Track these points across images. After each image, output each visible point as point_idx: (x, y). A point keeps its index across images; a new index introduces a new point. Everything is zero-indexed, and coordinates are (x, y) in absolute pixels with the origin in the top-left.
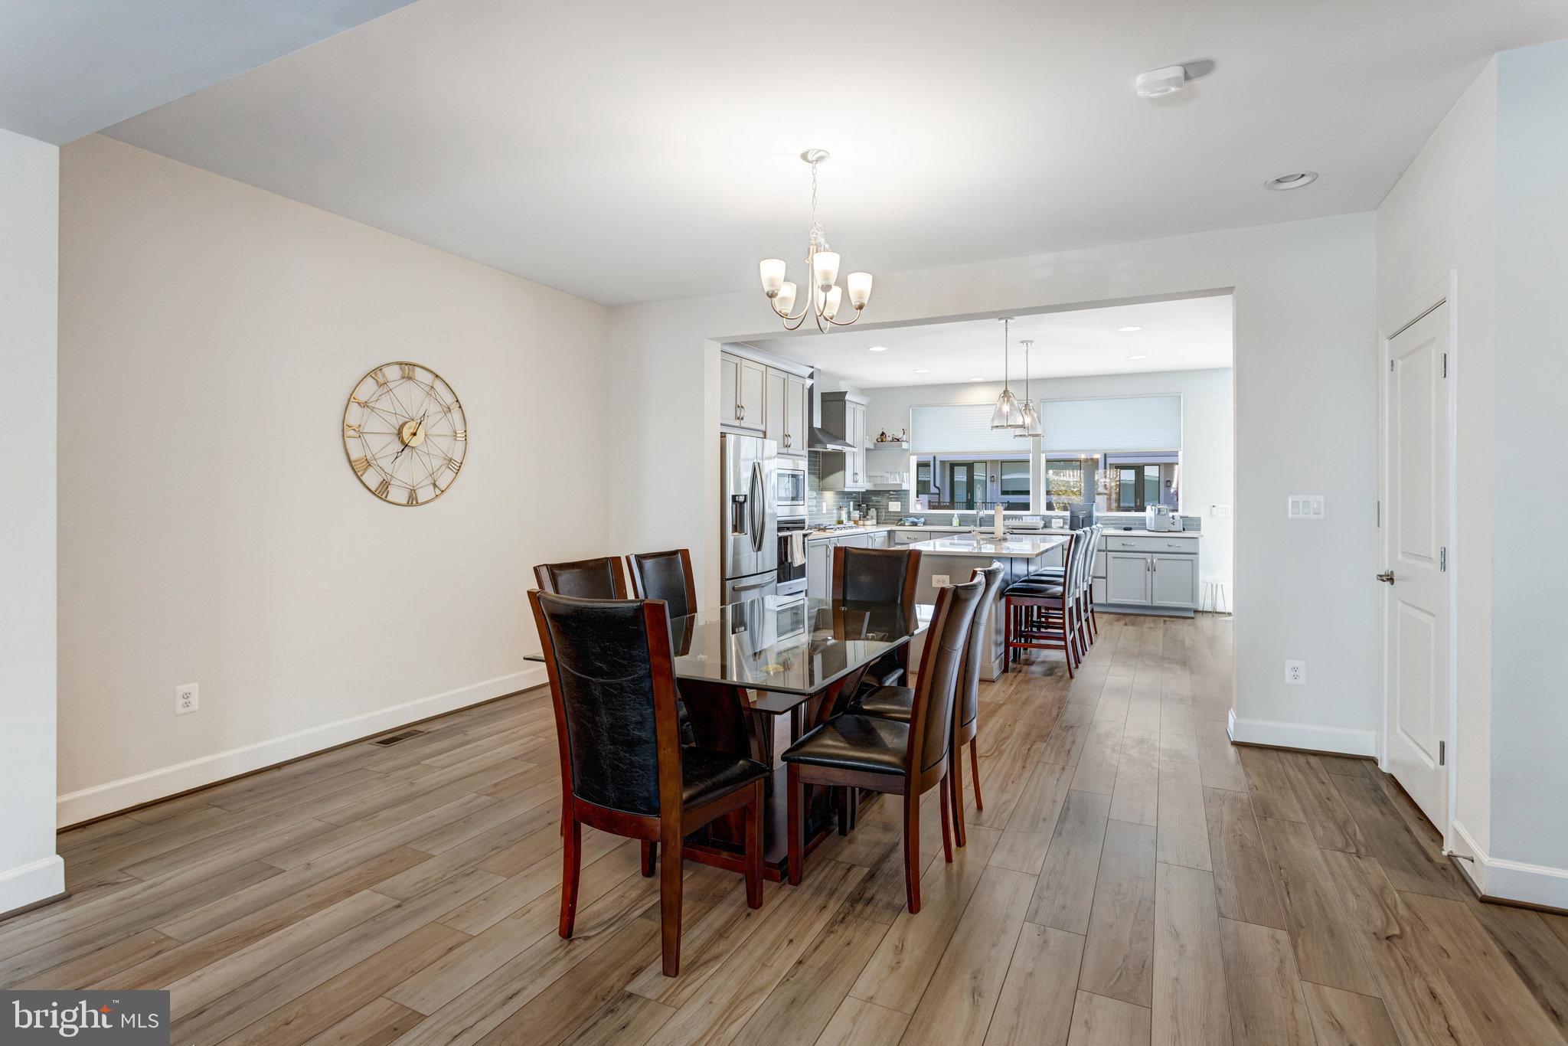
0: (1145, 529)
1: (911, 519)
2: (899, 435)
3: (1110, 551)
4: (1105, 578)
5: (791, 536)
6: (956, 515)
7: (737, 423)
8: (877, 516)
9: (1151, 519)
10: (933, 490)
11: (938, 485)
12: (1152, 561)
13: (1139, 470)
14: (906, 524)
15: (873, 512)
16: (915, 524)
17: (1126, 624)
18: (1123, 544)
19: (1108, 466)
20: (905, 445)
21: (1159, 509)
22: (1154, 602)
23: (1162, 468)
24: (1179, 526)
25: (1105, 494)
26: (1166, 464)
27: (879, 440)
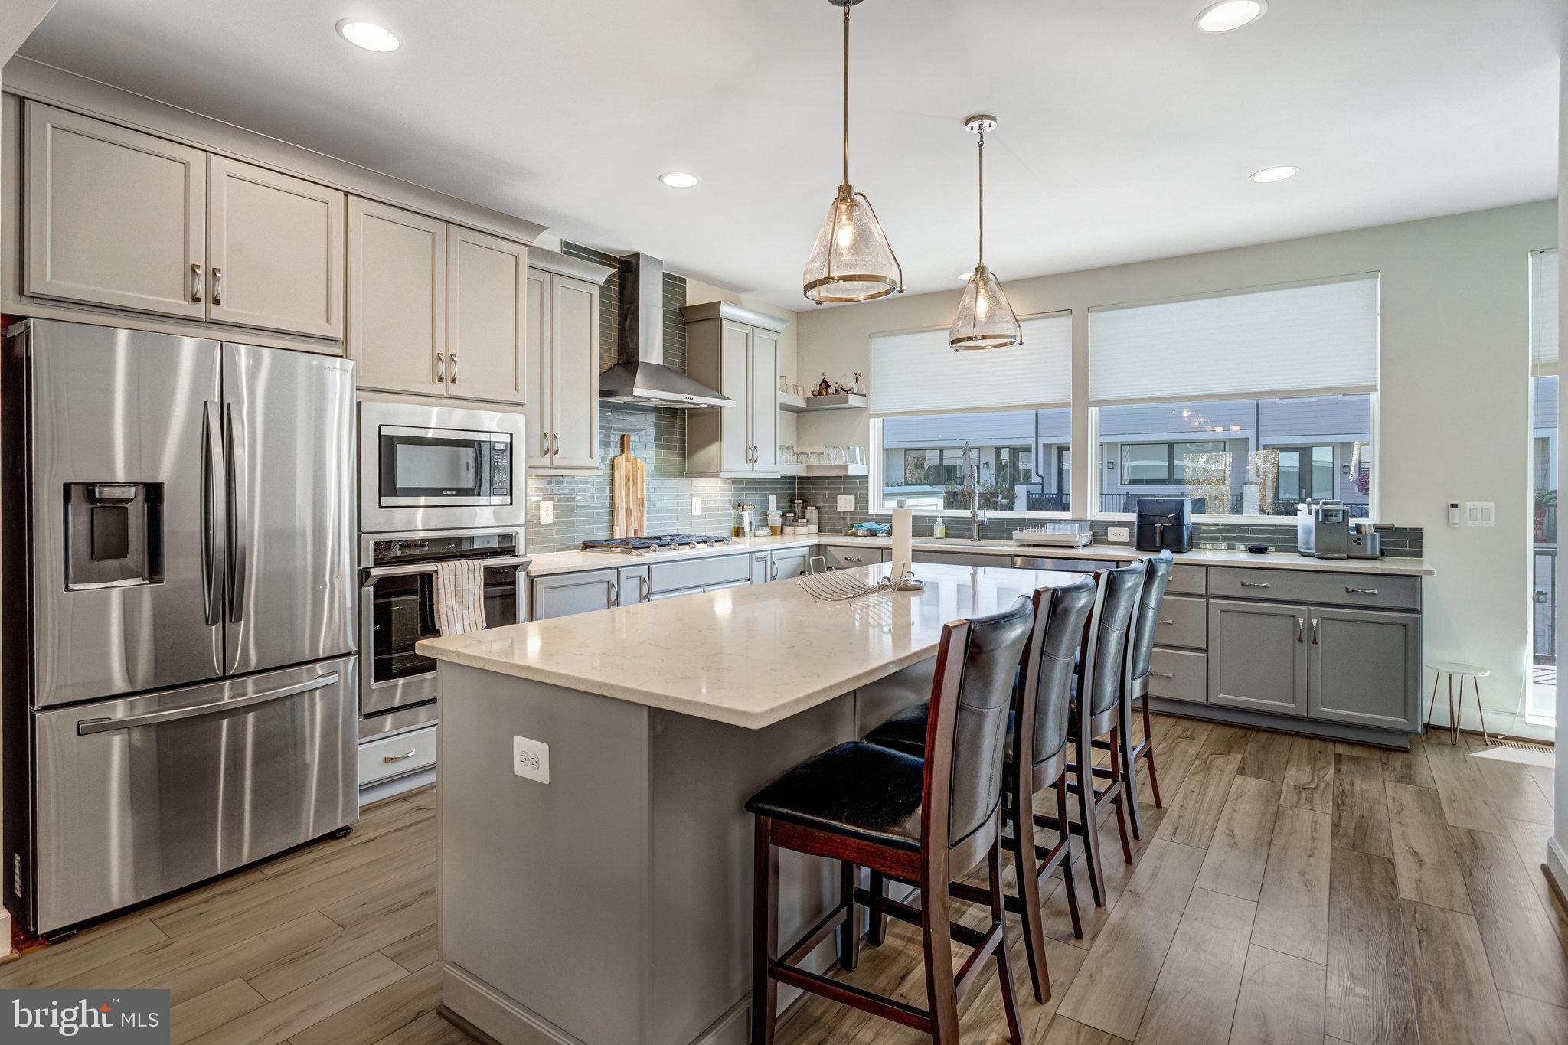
0: (1295, 550)
1: (868, 525)
2: (850, 384)
3: (1214, 597)
4: (1205, 651)
5: (436, 571)
6: (940, 519)
7: (198, 311)
8: (820, 518)
9: (1308, 532)
10: (1035, 479)
11: (1041, 472)
12: (1309, 623)
13: (1305, 452)
14: (860, 533)
15: (812, 512)
16: (873, 534)
17: (1241, 771)
18: (1243, 585)
19: (1261, 447)
20: (854, 401)
21: (1324, 511)
22: (1311, 707)
23: (1338, 450)
24: (1372, 546)
25: (1257, 483)
26: (1343, 445)
27: (816, 393)
